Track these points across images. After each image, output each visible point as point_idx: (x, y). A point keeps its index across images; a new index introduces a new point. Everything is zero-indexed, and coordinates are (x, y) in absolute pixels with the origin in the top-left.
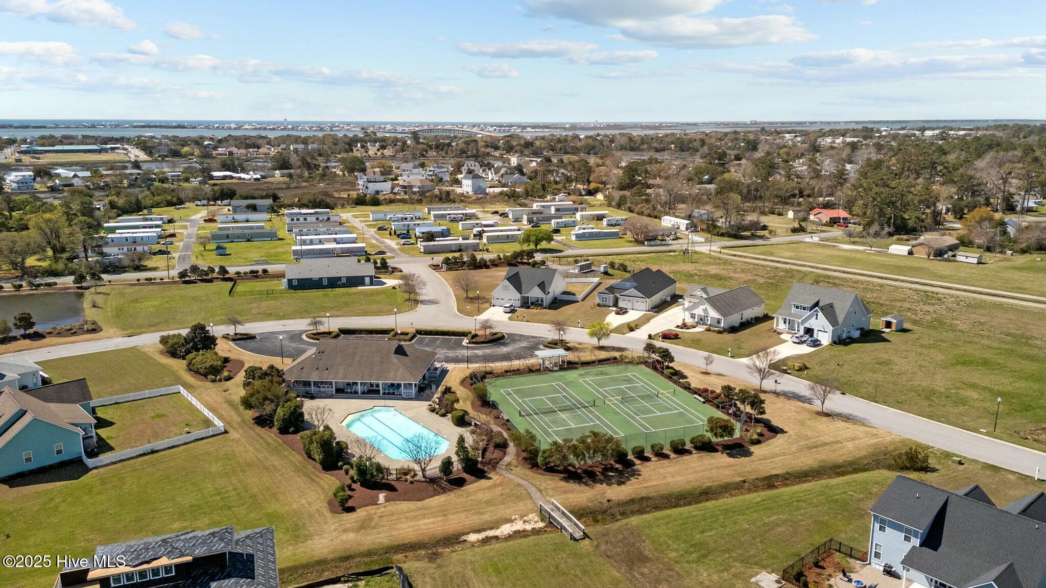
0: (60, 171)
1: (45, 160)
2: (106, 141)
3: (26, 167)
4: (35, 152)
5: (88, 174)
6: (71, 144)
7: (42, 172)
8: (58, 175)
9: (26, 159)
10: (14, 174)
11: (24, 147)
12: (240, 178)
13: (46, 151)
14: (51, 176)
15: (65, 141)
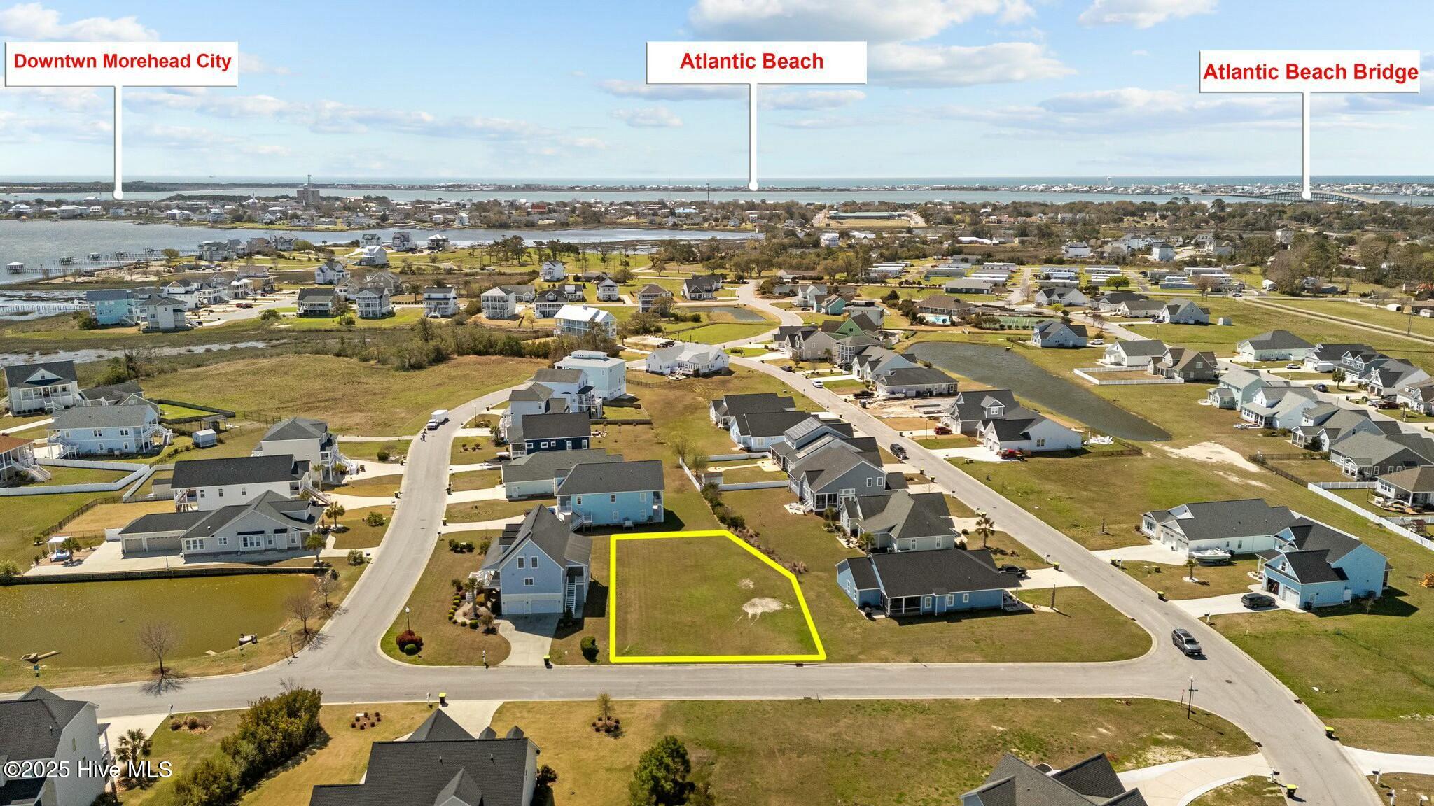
0: (856, 234)
1: (847, 224)
2: (896, 207)
3: (833, 230)
4: (840, 218)
5: (873, 236)
6: (868, 211)
7: (844, 234)
8: (854, 237)
9: (833, 223)
10: (827, 235)
11: (832, 213)
12: (982, 243)
13: (848, 218)
14: (849, 237)
15: (863, 208)
